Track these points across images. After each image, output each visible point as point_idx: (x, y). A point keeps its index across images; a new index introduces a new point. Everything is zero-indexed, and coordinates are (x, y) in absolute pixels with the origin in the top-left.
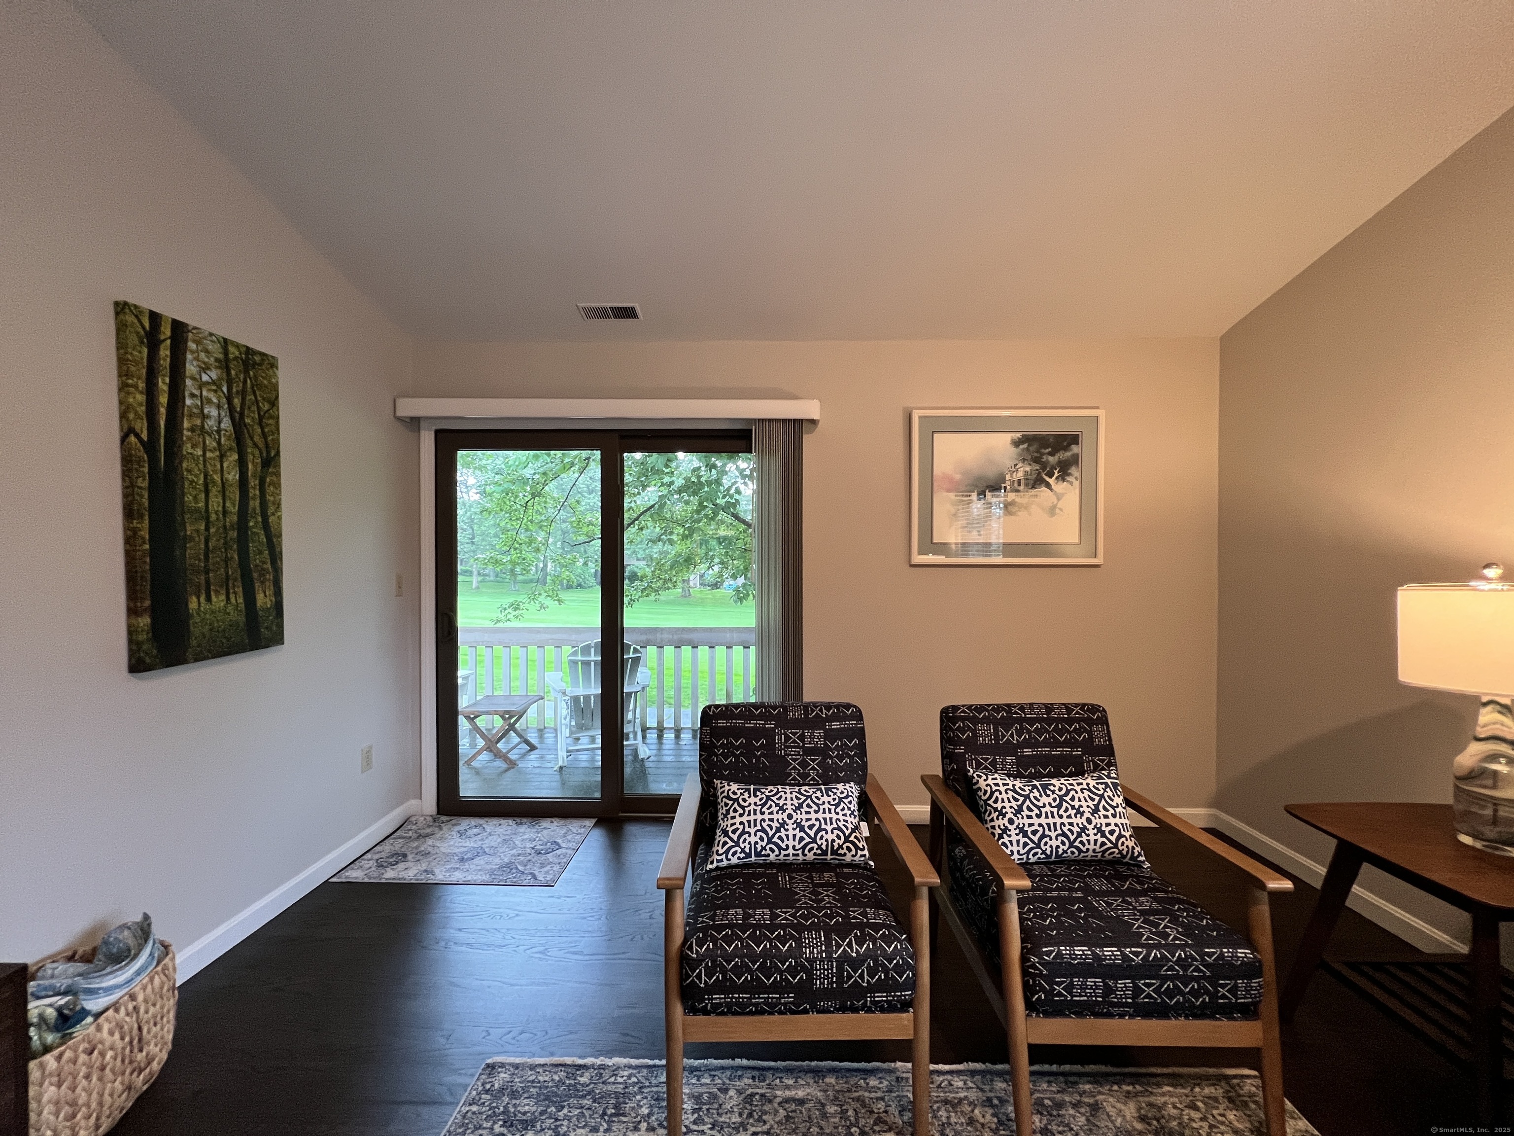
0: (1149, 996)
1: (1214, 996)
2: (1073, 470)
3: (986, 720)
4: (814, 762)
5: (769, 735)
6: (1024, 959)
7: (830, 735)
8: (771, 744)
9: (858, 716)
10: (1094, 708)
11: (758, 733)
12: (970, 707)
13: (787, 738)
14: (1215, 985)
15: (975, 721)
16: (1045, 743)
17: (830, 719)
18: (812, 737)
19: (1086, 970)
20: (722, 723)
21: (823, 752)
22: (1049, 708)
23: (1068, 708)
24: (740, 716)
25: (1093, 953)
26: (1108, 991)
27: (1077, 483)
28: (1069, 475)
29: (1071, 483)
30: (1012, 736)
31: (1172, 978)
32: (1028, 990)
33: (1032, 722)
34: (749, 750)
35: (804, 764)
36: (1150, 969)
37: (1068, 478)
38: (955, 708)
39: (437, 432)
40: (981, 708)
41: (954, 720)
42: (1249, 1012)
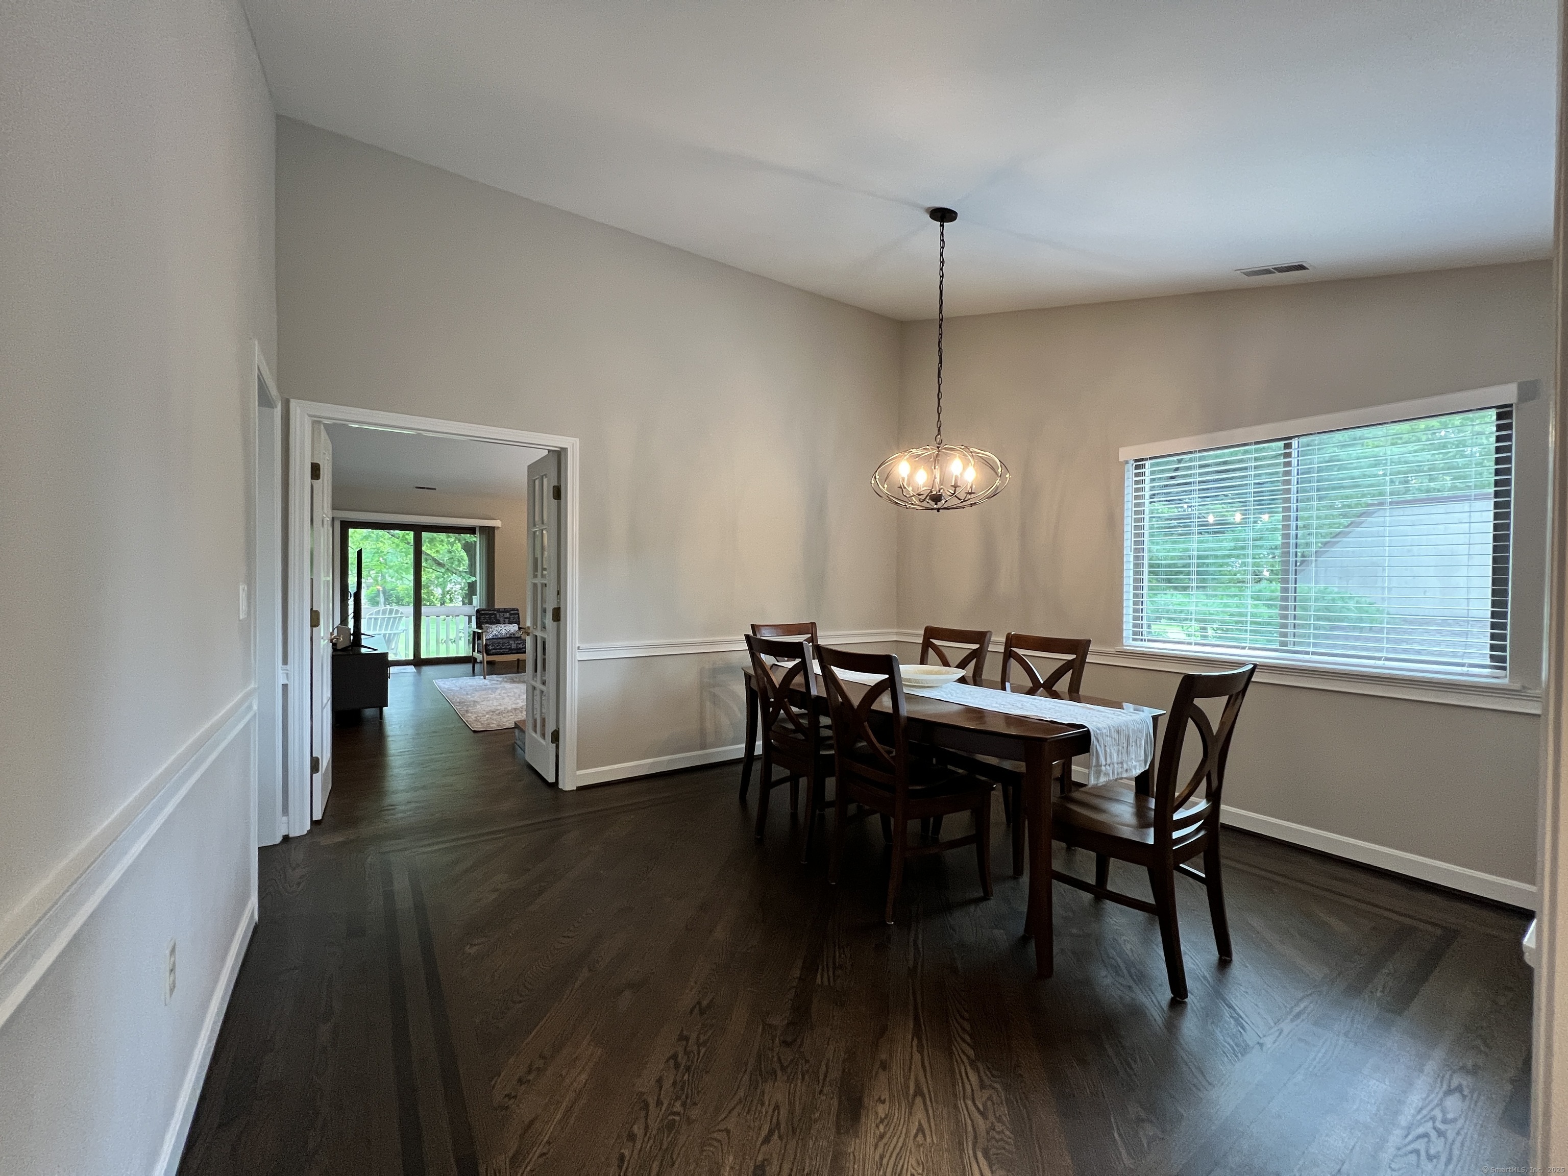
4: (507, 620)
5: (495, 614)
7: (511, 614)
8: (496, 616)
9: (517, 610)
11: (493, 614)
13: (500, 615)
17: (507, 612)
18: (504, 614)
20: (483, 612)
21: (509, 618)
34: (490, 618)
35: (504, 621)
39: (341, 521)
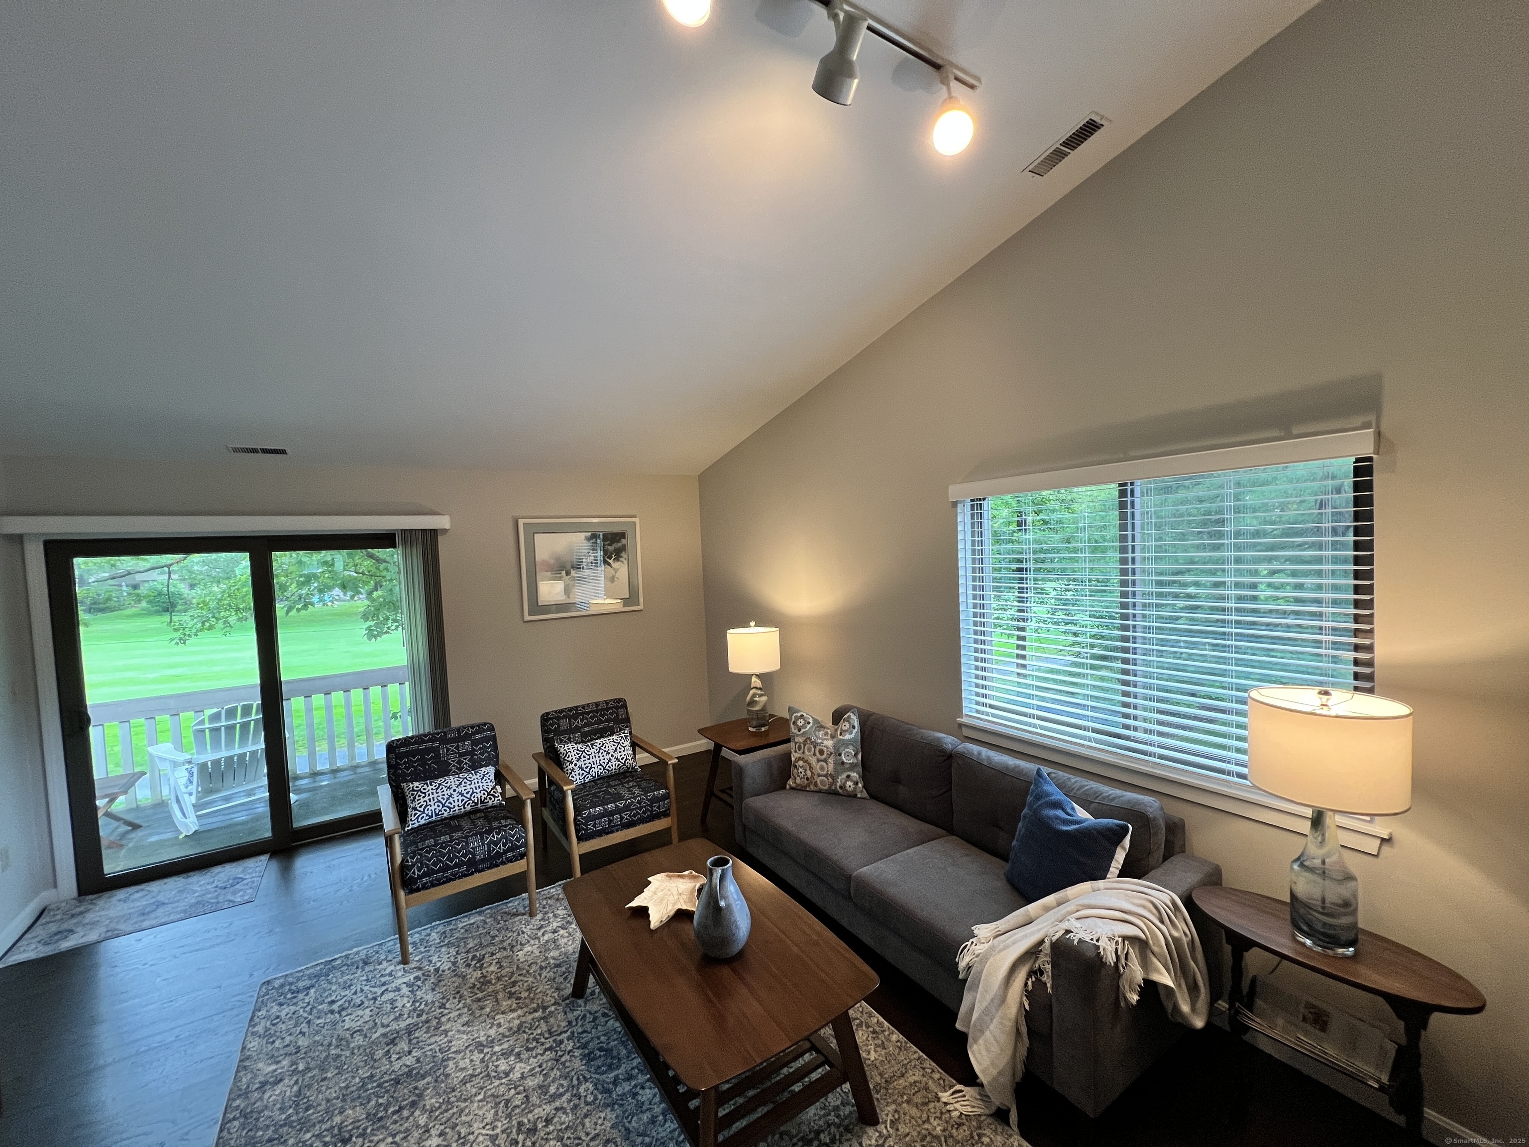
0: (627, 819)
1: (652, 811)
2: (623, 554)
3: (565, 717)
4: (466, 760)
5: (436, 750)
6: (575, 819)
8: (438, 755)
9: (492, 728)
10: (619, 700)
11: (428, 750)
12: (556, 712)
13: (448, 750)
14: (652, 807)
15: (558, 718)
16: (595, 723)
17: (474, 734)
18: (464, 745)
19: (601, 816)
20: (403, 749)
21: (472, 753)
22: (597, 704)
23: (607, 702)
24: (415, 743)
25: (604, 808)
26: (610, 821)
27: (626, 562)
28: (622, 557)
29: (622, 562)
30: (579, 723)
31: (635, 809)
32: (577, 831)
33: (588, 713)
34: (423, 762)
35: (460, 762)
36: (627, 808)
37: (621, 559)
38: (548, 714)
39: (47, 543)
40: (561, 711)
41: (547, 720)
42: (665, 814)
